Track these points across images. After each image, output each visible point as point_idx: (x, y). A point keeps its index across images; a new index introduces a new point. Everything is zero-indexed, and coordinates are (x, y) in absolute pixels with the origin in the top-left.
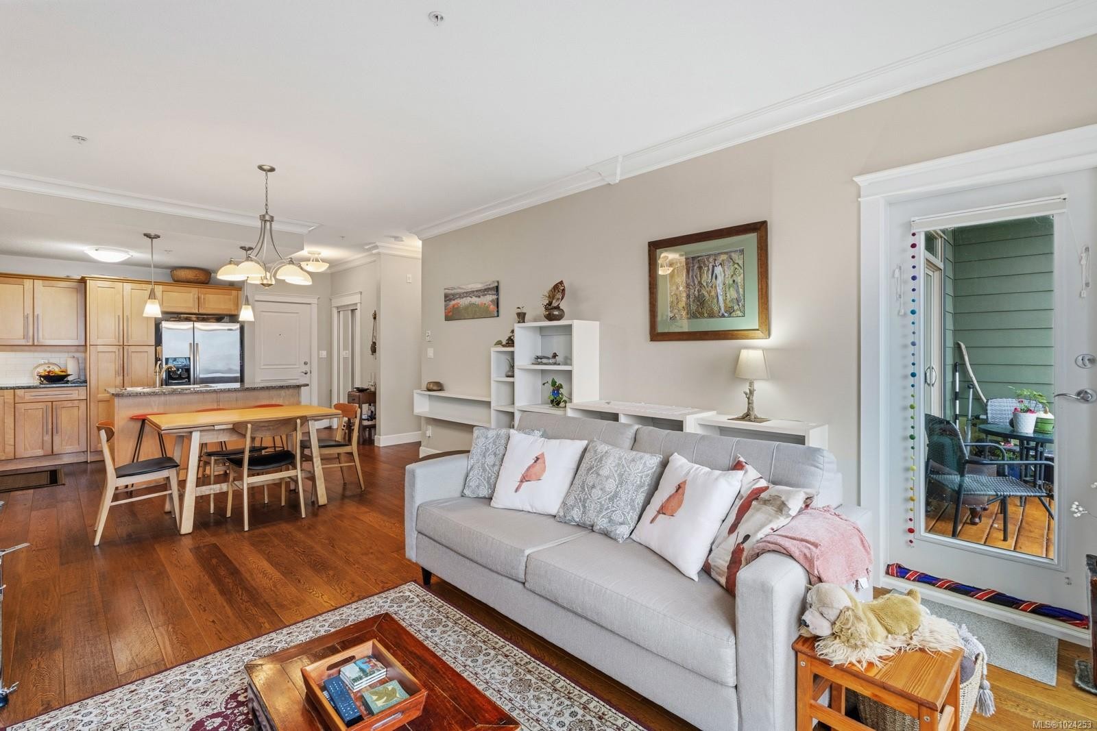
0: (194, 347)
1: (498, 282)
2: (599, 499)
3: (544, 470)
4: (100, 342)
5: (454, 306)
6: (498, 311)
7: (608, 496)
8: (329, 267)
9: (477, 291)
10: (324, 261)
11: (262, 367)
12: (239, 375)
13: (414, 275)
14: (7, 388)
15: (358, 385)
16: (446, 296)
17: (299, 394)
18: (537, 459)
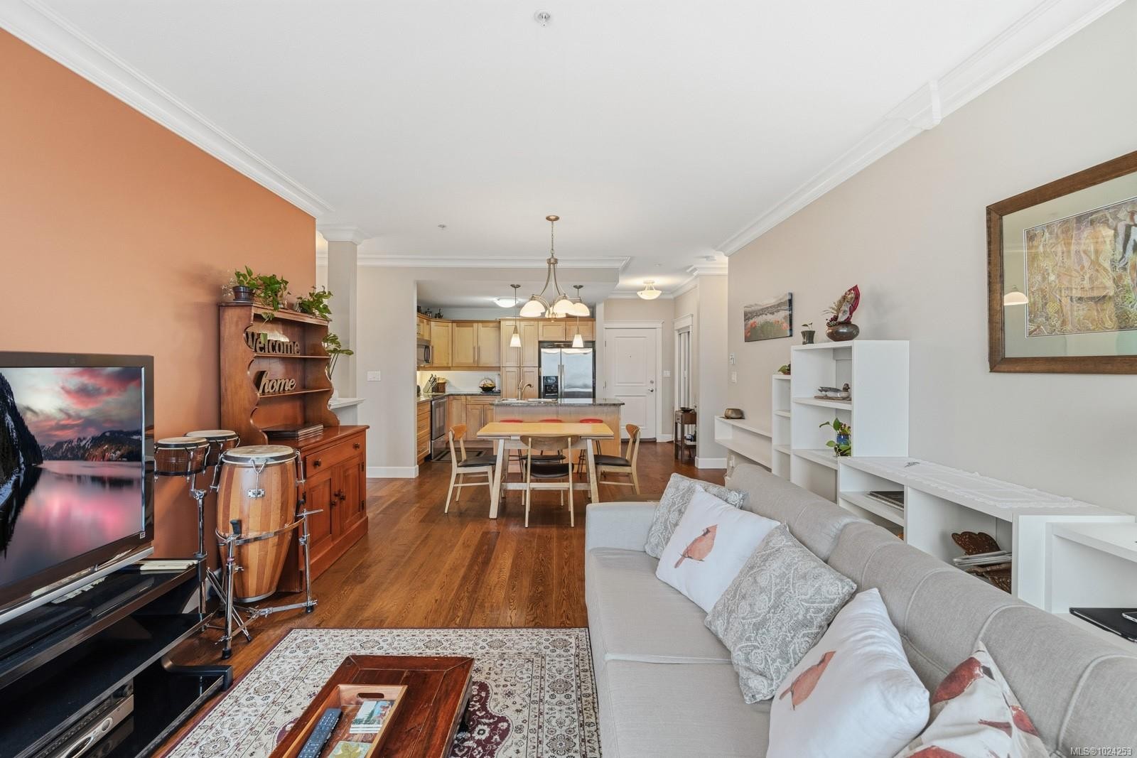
0: (561, 367)
1: (791, 295)
2: (743, 618)
3: (710, 548)
4: (508, 364)
5: (751, 326)
6: (791, 330)
7: (754, 620)
8: (661, 294)
9: (771, 307)
10: (657, 289)
11: (617, 384)
12: (591, 390)
13: (722, 291)
14: (462, 395)
15: (682, 406)
16: (746, 314)
17: (619, 412)
18: (708, 531)
